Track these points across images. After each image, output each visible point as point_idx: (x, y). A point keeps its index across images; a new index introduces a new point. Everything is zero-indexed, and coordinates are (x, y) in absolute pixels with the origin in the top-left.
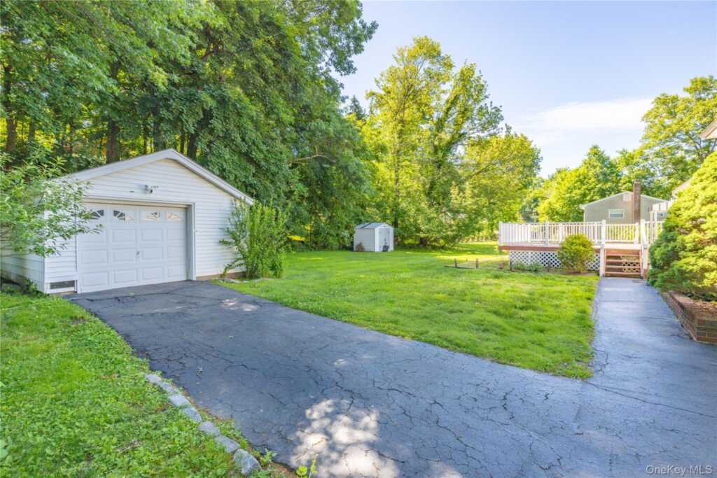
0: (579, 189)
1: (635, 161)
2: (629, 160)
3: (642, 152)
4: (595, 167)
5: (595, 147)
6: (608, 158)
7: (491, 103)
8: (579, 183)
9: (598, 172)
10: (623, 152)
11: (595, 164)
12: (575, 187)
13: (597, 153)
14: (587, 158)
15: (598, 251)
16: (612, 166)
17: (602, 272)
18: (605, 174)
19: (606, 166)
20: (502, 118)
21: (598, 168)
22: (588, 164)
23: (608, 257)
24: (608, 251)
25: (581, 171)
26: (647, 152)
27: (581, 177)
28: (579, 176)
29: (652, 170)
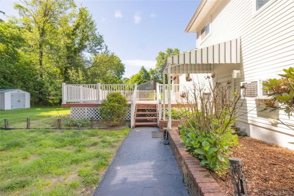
0: (138, 81)
1: (154, 73)
2: (152, 72)
3: (156, 70)
4: (143, 73)
5: (143, 67)
6: (147, 71)
7: (98, 33)
8: (138, 79)
9: (144, 75)
10: (151, 69)
11: (143, 72)
12: (137, 80)
13: (143, 69)
14: (140, 70)
15: (130, 106)
16: (148, 74)
17: (133, 123)
18: (146, 76)
19: (146, 74)
20: (103, 41)
21: (144, 74)
22: (141, 73)
23: (138, 110)
24: (138, 105)
25: (139, 74)
26: (157, 70)
27: (139, 77)
28: (138, 76)
29: (158, 76)
